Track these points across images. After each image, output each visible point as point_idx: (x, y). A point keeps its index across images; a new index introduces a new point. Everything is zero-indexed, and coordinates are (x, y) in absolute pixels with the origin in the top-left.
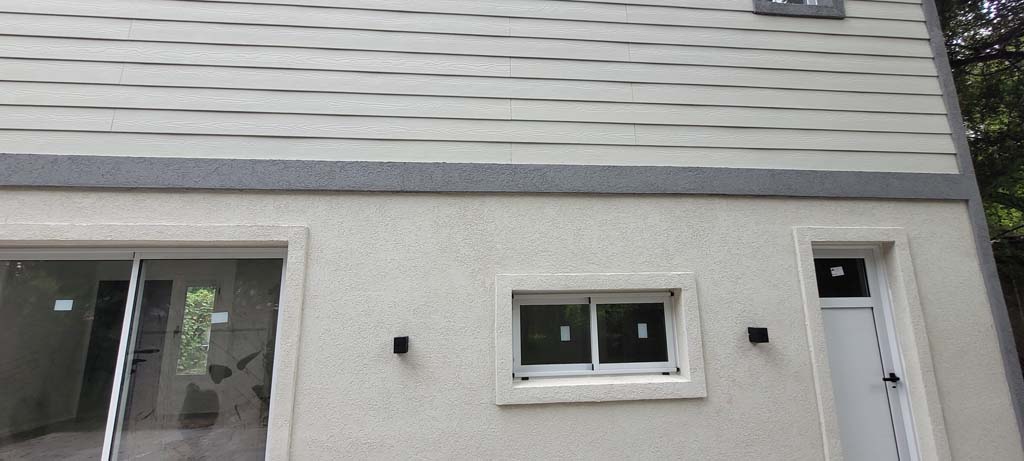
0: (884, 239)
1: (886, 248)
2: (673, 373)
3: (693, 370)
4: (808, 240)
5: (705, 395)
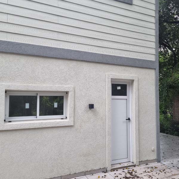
2: (65, 119)
3: (70, 117)
4: (110, 78)
5: (73, 125)
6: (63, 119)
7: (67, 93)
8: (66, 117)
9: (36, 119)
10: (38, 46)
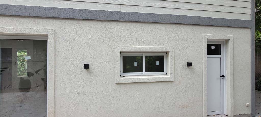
0: (227, 38)
1: (227, 41)
3: (171, 74)
4: (206, 38)
5: (173, 80)
6: (164, 75)
7: (167, 53)
8: (167, 74)
9: (143, 74)
10: (144, 14)
